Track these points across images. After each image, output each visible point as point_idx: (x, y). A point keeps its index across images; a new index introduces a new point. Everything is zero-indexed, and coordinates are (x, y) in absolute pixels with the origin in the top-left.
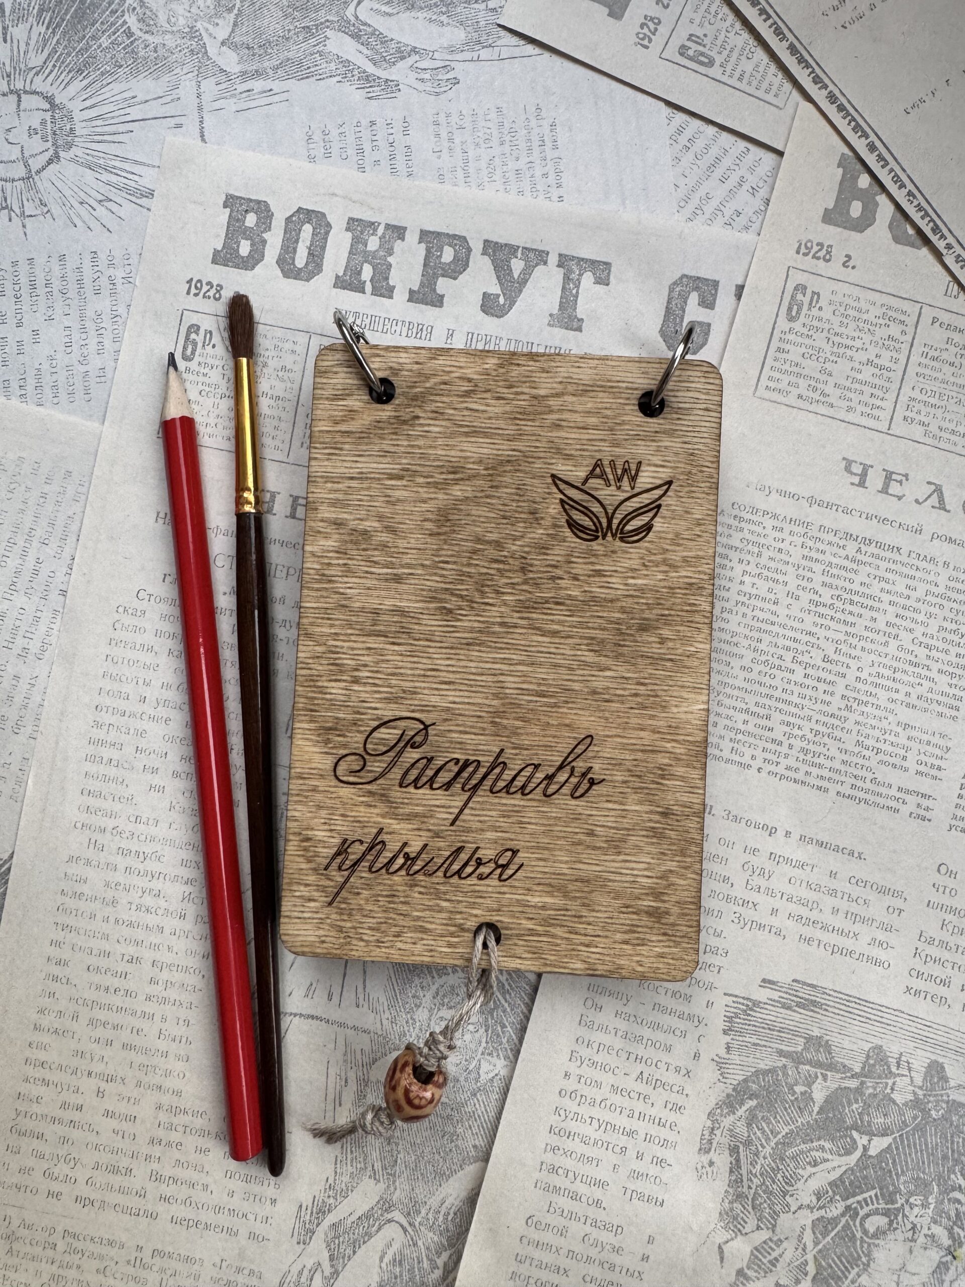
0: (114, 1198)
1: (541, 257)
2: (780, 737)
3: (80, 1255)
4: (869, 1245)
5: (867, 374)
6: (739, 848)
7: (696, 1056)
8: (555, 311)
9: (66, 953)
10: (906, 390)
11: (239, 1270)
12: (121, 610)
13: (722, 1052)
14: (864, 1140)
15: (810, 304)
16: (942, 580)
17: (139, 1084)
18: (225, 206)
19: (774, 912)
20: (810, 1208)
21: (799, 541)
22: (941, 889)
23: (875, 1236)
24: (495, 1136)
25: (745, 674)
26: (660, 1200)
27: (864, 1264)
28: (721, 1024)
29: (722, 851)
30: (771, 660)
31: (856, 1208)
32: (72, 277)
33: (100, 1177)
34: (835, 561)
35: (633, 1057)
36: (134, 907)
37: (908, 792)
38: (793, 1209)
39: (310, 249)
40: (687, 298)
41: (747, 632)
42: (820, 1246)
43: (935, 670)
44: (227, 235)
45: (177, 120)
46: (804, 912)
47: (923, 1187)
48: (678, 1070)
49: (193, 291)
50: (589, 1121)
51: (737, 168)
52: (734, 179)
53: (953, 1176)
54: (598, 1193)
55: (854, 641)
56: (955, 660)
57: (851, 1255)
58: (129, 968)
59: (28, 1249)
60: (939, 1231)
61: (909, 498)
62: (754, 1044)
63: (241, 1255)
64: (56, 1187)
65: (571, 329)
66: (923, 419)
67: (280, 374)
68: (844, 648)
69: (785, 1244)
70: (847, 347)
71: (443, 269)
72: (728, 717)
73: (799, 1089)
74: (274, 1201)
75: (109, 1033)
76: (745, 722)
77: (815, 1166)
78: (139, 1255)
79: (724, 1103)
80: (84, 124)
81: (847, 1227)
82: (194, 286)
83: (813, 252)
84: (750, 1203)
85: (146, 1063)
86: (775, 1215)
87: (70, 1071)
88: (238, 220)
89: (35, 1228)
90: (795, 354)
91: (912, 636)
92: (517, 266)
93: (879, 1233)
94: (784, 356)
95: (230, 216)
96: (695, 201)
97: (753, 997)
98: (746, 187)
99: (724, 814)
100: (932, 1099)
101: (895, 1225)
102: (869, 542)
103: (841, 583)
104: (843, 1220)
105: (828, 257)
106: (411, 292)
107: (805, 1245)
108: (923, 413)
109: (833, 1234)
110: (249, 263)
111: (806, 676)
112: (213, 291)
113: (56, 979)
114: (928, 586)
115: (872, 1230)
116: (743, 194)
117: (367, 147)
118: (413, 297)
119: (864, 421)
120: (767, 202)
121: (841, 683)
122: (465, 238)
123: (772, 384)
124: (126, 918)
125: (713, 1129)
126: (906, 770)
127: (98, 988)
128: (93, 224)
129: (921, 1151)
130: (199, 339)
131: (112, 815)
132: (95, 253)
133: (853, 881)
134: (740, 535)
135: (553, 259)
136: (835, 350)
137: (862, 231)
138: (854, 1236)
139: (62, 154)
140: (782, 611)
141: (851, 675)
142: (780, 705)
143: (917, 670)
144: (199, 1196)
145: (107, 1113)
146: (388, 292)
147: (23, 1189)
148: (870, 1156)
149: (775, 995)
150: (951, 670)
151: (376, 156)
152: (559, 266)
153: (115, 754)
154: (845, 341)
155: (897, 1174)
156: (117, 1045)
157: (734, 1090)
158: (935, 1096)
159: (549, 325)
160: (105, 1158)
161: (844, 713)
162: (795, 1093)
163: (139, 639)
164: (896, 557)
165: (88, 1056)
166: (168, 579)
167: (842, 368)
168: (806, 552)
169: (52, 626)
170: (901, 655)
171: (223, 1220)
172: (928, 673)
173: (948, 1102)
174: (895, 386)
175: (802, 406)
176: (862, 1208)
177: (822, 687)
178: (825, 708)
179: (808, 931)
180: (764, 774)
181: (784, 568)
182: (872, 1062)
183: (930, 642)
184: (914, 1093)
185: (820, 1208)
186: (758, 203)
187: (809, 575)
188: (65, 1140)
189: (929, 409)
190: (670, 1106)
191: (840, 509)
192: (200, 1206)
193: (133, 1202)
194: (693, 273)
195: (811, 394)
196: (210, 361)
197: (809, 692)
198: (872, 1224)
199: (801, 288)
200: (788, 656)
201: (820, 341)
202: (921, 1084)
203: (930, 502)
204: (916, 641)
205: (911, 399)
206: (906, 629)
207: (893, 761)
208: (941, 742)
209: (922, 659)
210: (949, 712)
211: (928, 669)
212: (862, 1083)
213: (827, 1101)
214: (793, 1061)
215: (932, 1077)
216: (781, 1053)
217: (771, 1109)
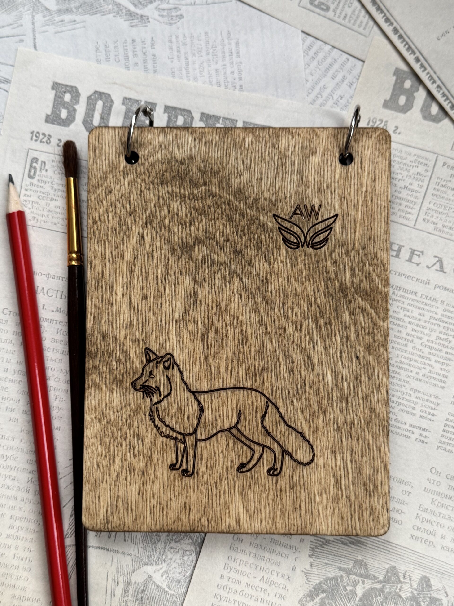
1: (233, 123)
7: (294, 569)
13: (308, 567)
16: (440, 312)
18: (51, 89)
22: (432, 482)
35: (258, 568)
37: (415, 427)
43: (433, 360)
44: (54, 106)
45: (21, 38)
48: (283, 576)
50: (233, 602)
51: (341, 71)
52: (339, 77)
56: (445, 355)
61: (424, 265)
62: (326, 564)
66: (433, 220)
70: (393, 179)
73: (349, 588)
79: (308, 594)
82: (35, 136)
91: (421, 342)
96: (317, 90)
98: (346, 82)
100: (421, 596)
102: (399, 289)
108: (434, 217)
112: (46, 139)
114: (431, 314)
116: (344, 86)
117: (131, 55)
119: (401, 221)
122: (190, 111)
126: (414, 415)
130: (39, 166)
137: (405, 113)
143: (423, 360)
150: (442, 361)
151: (136, 60)
154: (392, 175)
157: (313, 588)
158: (424, 594)
162: (347, 590)
163: (4, 336)
164: (414, 297)
170: (415, 351)
172: (429, 362)
174: (420, 201)
182: (389, 574)
183: (431, 345)
184: (412, 592)
186: (352, 92)
189: (438, 215)
190: (278, 596)
196: (44, 179)
202: (416, 588)
203: (435, 267)
204: (423, 344)
205: (429, 209)
206: (417, 337)
207: (407, 409)
208: (435, 400)
209: (426, 355)
210: (440, 384)
211: (430, 360)
212: (384, 586)
213: (364, 595)
214: (347, 573)
215: (423, 584)
216: (340, 569)
217: (334, 598)
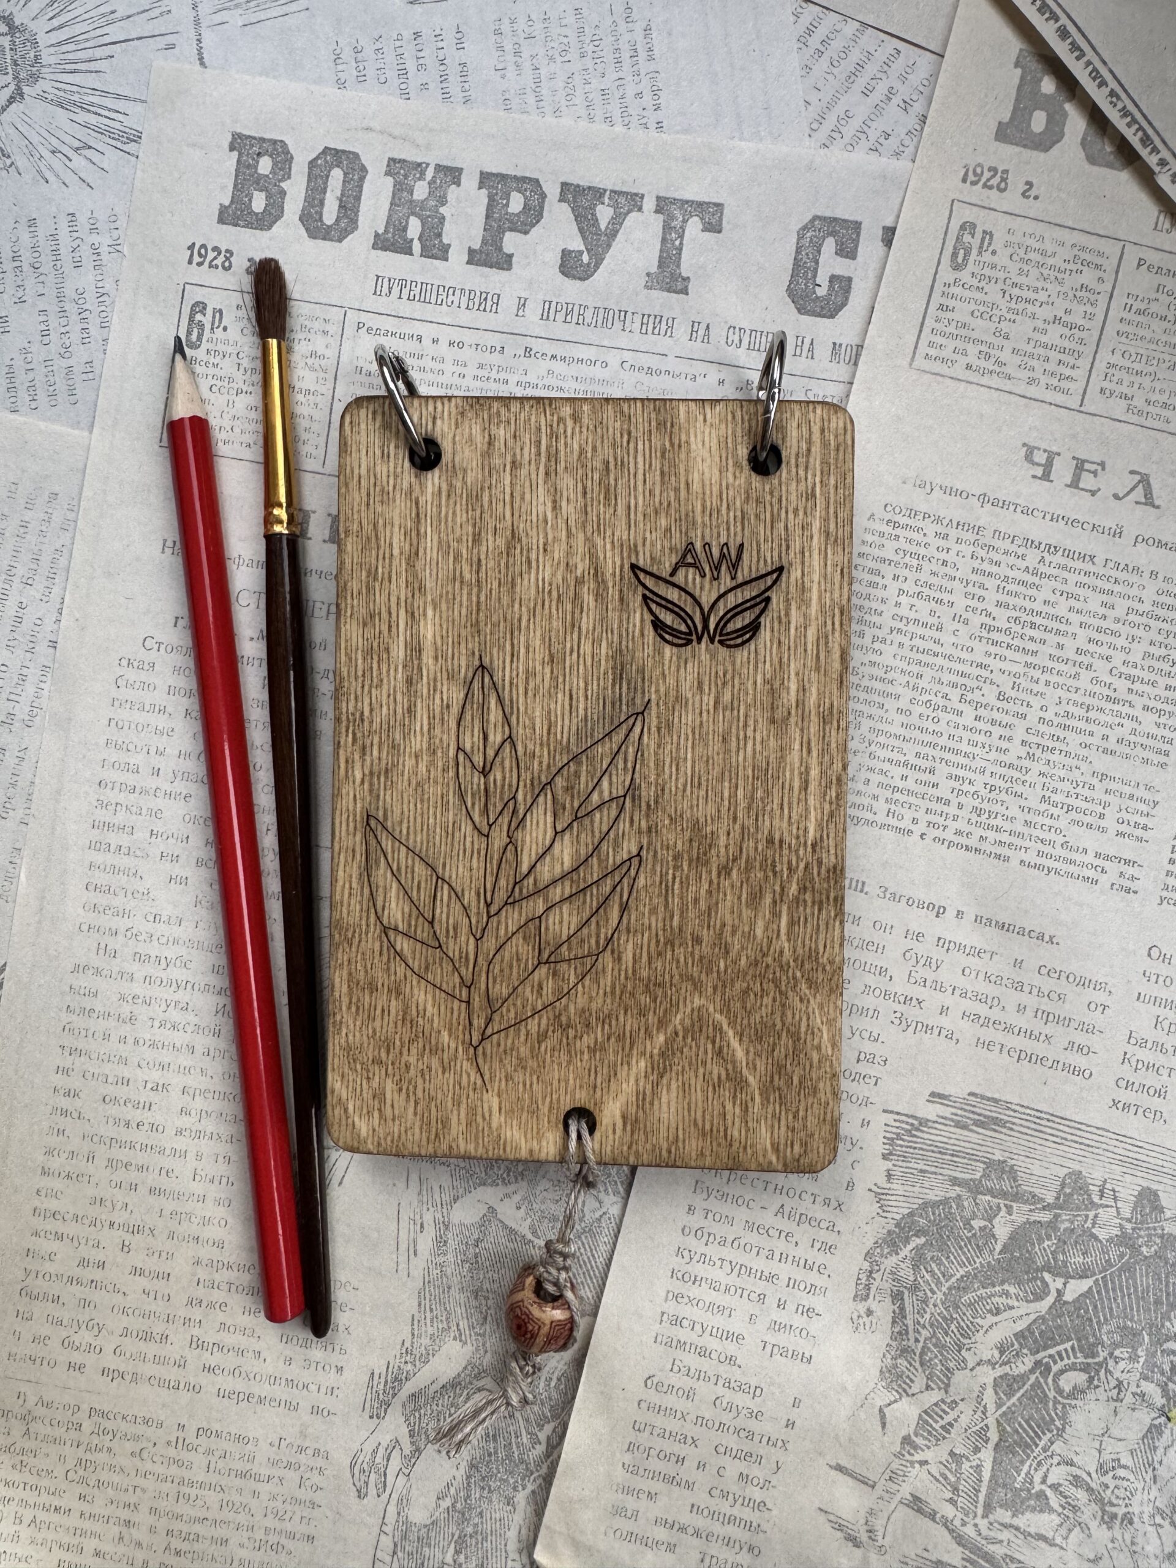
0: (148, 1369)
1: (635, 201)
2: (947, 795)
3: (110, 1435)
4: (1064, 1406)
5: (1054, 336)
6: (899, 931)
7: (850, 1186)
8: (654, 269)
9: (74, 1083)
10: (1104, 356)
11: (301, 1450)
12: (124, 663)
13: (882, 1181)
14: (1059, 1283)
15: (981, 247)
16: (1149, 595)
17: (172, 1236)
18: (232, 148)
19: (944, 1010)
20: (992, 1364)
21: (968, 550)
22: (1153, 978)
23: (1072, 1395)
24: (604, 1284)
25: (903, 718)
26: (807, 1355)
27: (1058, 1429)
28: (880, 1148)
29: (877, 937)
30: (934, 700)
31: (1047, 1363)
32: (45, 246)
33: (131, 1346)
34: (1011, 574)
35: (771, 1187)
36: (157, 1024)
37: (1107, 858)
38: (970, 1366)
39: (341, 200)
40: (821, 245)
41: (903, 665)
42: (1004, 1408)
43: (1139, 707)
44: (235, 186)
45: (170, 39)
46: (982, 1010)
47: (1131, 1337)
48: (827, 1203)
49: (196, 259)
50: (718, 1263)
51: (884, 76)
52: (881, 88)
53: (1167, 1324)
54: (731, 1348)
55: (1037, 674)
56: (1165, 694)
57: (1043, 1418)
58: (154, 1097)
59: (48, 1430)
60: (1151, 1389)
61: (1106, 492)
62: (922, 1171)
63: (303, 1435)
64: (77, 1358)
65: (675, 292)
66: (1124, 389)
67: (310, 361)
68: (1024, 683)
69: (961, 1406)
70: (1028, 301)
71: (511, 222)
72: (882, 772)
73: (977, 1224)
74: (340, 1370)
75: (133, 1176)
76: (904, 778)
77: (997, 1314)
78: (181, 1435)
79: (884, 1240)
80: (52, 50)
81: (1037, 1385)
82: (198, 253)
83: (983, 180)
84: (917, 1358)
85: (179, 1210)
86: (948, 1372)
87: (87, 1222)
88: (249, 166)
89: (55, 1405)
90: (962, 312)
91: (1110, 666)
92: (604, 214)
93: (1077, 1392)
94: (949, 315)
95: (239, 161)
96: (831, 121)
97: (920, 1115)
98: (897, 100)
99: (880, 892)
100: (1142, 1233)
101: (1096, 1382)
102: (1052, 549)
103: (1019, 602)
104: (1033, 1378)
105: (1003, 185)
106: (471, 251)
107: (985, 1407)
108: (1125, 383)
109: (1019, 1395)
110: (265, 221)
111: (977, 718)
112: (221, 258)
113: (65, 1113)
114: (1130, 603)
115: (1067, 1389)
116: (893, 109)
117: (411, 66)
118: (474, 258)
119: (1049, 396)
120: (924, 119)
121: (1020, 726)
122: (537, 181)
123: (933, 352)
124: (147, 1037)
125: (871, 1272)
126: (1104, 830)
127: (117, 1122)
128: (69, 177)
129: (1129, 1295)
130: (207, 321)
131: (124, 913)
132: (73, 215)
133: (1044, 971)
134: (895, 545)
135: (649, 204)
136: (1013, 305)
137: (1046, 150)
138: (1046, 1396)
139: (26, 89)
140: (946, 638)
141: (1033, 715)
142: (947, 756)
143: (1116, 707)
144: (250, 1364)
145: (136, 1271)
146: (442, 253)
147: (38, 1361)
148: (1066, 1303)
149: (947, 1112)
150: (1159, 706)
151: (423, 77)
152: (657, 211)
153: (124, 840)
154: (1026, 294)
155: (1099, 1322)
156: (143, 1190)
157: (897, 1225)
158: (1147, 1229)
159: (646, 287)
160: (136, 1324)
161: (1026, 763)
162: (972, 1228)
163: (148, 698)
164: (1088, 567)
165: (108, 1203)
166: (181, 623)
167: (1022, 328)
168: (976, 564)
169: (42, 685)
170: (1097, 689)
171: (280, 1392)
172: (1130, 711)
173: (1162, 1237)
174: (1089, 350)
175: (971, 379)
176: (1055, 1362)
177: (997, 731)
178: (1002, 757)
179: (988, 1034)
180: (928, 839)
181: (949, 585)
182: (1068, 1190)
183: (1133, 672)
184: (1121, 1226)
185: (1005, 1364)
186: (912, 122)
187: (979, 592)
188: (85, 1303)
189: (1132, 378)
190: (817, 1245)
191: (1019, 509)
192: (251, 1376)
193: (172, 1374)
194: (828, 214)
195: (983, 363)
196: (221, 347)
197: (981, 738)
198: (1067, 1382)
199: (968, 227)
200: (955, 694)
201: (993, 293)
202: (1128, 1216)
203: (1132, 497)
204: (1115, 672)
205: (1110, 365)
206: (1101, 657)
207: (1088, 819)
208: (1147, 795)
209: (1122, 694)
210: (1157, 758)
211: (1131, 705)
212: (1056, 1216)
213: (1012, 1237)
214: (970, 1190)
215: (1143, 1207)
216: (955, 1182)
217: (943, 1248)
